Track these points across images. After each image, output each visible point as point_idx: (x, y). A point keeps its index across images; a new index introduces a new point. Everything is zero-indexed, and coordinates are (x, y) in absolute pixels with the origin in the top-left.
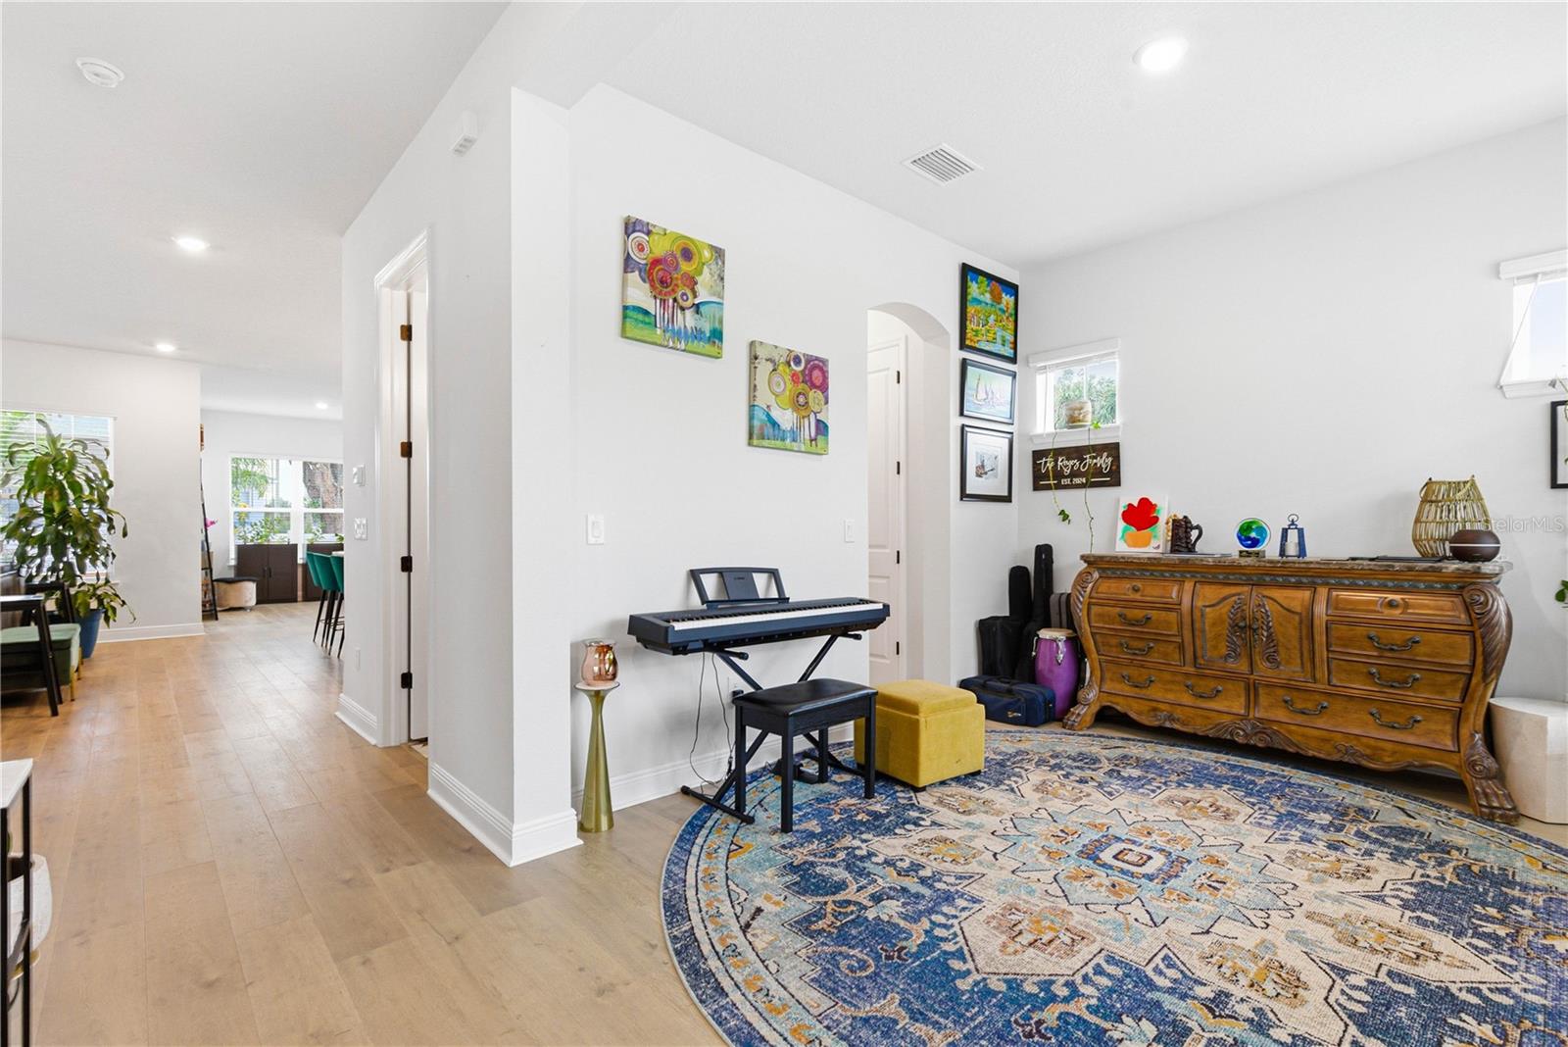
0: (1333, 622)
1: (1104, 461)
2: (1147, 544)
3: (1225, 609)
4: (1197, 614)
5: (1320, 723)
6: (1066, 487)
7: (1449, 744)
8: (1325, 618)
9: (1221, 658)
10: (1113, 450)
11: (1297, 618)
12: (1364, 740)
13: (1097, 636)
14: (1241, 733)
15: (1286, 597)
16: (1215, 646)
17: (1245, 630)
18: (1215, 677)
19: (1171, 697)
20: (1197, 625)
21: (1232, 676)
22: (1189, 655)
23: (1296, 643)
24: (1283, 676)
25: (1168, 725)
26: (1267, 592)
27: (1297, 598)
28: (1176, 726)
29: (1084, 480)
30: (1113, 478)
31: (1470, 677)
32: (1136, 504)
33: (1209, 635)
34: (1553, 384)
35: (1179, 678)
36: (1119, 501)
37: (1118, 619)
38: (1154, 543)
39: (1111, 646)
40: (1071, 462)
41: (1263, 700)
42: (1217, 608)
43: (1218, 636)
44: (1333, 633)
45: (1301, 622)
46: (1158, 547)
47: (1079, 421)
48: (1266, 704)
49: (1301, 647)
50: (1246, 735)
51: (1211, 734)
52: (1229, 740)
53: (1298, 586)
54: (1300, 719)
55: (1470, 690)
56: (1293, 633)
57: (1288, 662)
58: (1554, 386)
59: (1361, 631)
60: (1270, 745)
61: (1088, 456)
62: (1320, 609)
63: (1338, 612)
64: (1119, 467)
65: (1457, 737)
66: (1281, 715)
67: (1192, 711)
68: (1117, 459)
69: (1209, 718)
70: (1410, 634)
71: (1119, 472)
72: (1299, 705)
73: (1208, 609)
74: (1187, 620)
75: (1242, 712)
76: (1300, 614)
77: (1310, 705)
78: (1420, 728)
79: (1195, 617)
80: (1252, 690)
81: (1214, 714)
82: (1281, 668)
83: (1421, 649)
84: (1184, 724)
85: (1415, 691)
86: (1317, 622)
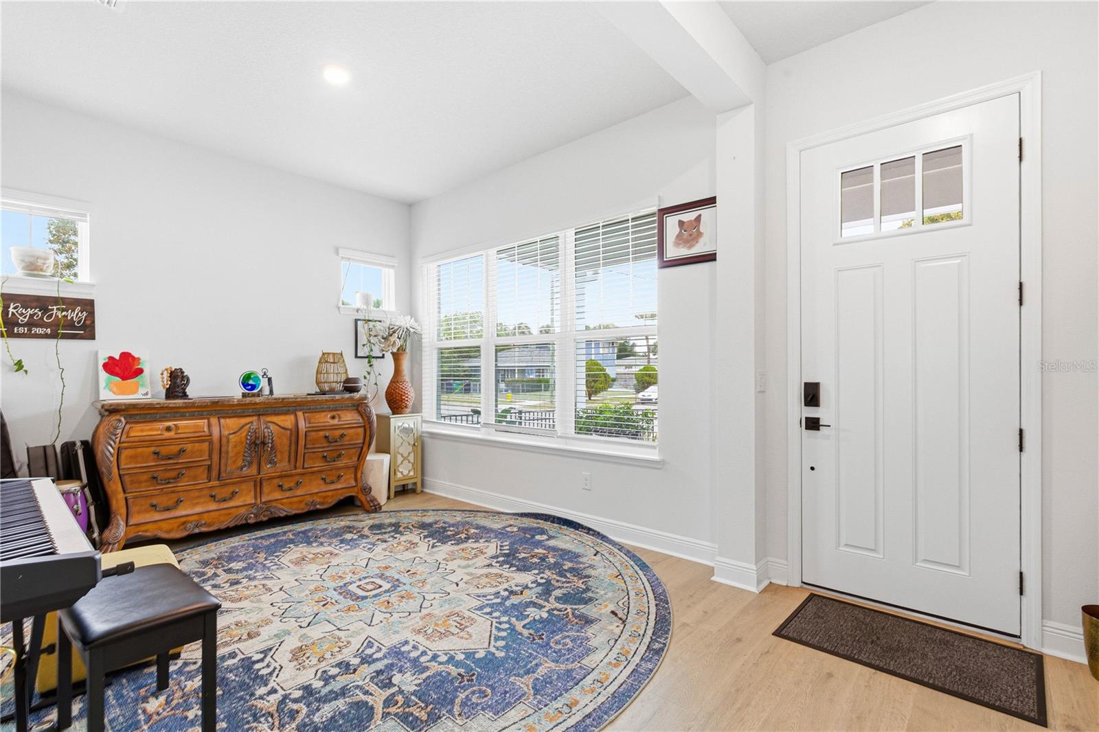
0: (309, 431)
1: (76, 315)
2: (135, 392)
3: (244, 433)
4: (224, 440)
5: (299, 492)
6: (19, 336)
7: (354, 484)
8: (305, 430)
9: (238, 469)
10: (88, 305)
11: (289, 432)
12: (320, 494)
13: (126, 477)
14: (252, 516)
15: (282, 421)
16: (234, 462)
17: (258, 446)
18: (233, 483)
19: (198, 509)
20: (223, 449)
21: (244, 480)
22: (214, 473)
23: (286, 448)
24: (278, 470)
25: (197, 531)
26: (269, 419)
27: (287, 421)
28: (204, 529)
29: (49, 331)
30: (87, 331)
31: (362, 448)
32: (117, 357)
33: (231, 454)
34: (357, 311)
35: (206, 492)
36: (96, 353)
37: (152, 457)
38: (142, 391)
39: (140, 482)
40: (30, 312)
41: (266, 489)
42: (238, 433)
43: (237, 454)
44: (308, 438)
45: (291, 434)
46: (147, 394)
47: (41, 270)
48: (267, 491)
49: (290, 449)
50: (256, 516)
51: (232, 525)
52: (244, 524)
53: (286, 413)
54: (288, 494)
55: (362, 454)
56: (286, 441)
57: (281, 461)
58: (357, 312)
59: (322, 434)
60: (271, 517)
61: (55, 308)
62: (302, 424)
63: (311, 425)
64: (93, 322)
65: (356, 480)
66: (277, 495)
67: (218, 513)
68: (91, 314)
69: (230, 514)
70: (342, 432)
71: (94, 327)
72: (286, 486)
73: (231, 436)
74: (216, 446)
75: (253, 501)
76: (291, 430)
77: (292, 484)
78: (342, 479)
79: (222, 442)
80: (259, 485)
81: (234, 510)
82: (277, 465)
83: (346, 438)
84: (210, 525)
85: (341, 461)
86: (300, 433)
